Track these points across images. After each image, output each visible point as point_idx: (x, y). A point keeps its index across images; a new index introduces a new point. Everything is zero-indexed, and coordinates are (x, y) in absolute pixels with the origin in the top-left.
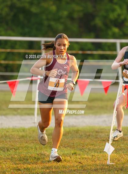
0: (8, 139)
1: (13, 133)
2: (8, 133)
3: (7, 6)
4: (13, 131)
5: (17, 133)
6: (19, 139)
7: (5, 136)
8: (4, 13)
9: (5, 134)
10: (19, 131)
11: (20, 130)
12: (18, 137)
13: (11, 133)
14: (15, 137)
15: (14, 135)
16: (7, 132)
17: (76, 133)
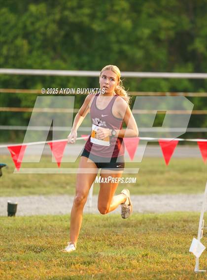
0: (46, 233)
1: (53, 223)
2: (45, 223)
3: (54, 21)
4: (54, 220)
5: (60, 223)
6: (63, 232)
7: (40, 228)
8: (49, 32)
9: (40, 225)
10: (63, 219)
11: (65, 219)
12: (61, 230)
13: (50, 223)
14: (56, 229)
15: (55, 226)
16: (45, 220)
17: (153, 222)
